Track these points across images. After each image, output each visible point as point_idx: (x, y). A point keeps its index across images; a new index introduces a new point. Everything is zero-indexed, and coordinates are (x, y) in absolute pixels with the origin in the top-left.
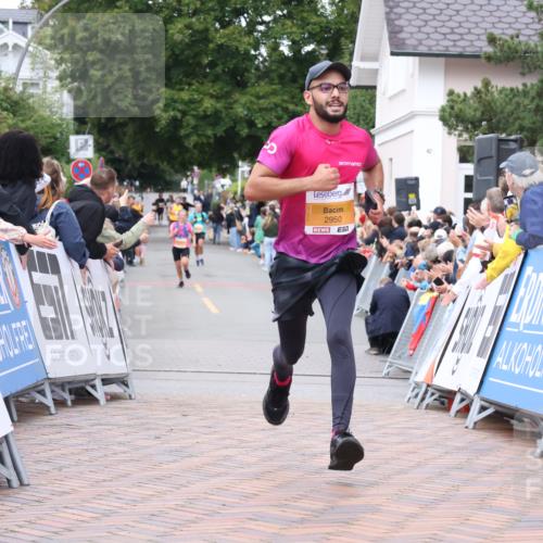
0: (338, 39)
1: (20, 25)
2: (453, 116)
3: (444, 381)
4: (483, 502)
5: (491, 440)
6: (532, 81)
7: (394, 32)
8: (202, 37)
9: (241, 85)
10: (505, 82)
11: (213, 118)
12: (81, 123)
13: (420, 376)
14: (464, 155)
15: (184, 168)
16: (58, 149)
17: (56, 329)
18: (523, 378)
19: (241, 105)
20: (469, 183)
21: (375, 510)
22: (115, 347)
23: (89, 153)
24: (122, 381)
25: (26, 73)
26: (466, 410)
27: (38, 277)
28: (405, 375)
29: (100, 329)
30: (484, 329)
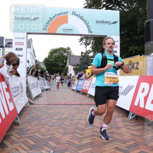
0: (66, 64)
1: (42, 63)
2: (74, 69)
3: (73, 89)
4: (76, 97)
5: (77, 93)
6: (79, 67)
7: (70, 63)
8: (56, 63)
9: (59, 67)
10: (78, 67)
11: (56, 70)
12: (47, 70)
13: (72, 88)
14: (75, 72)
15: (54, 73)
16: (45, 72)
17: (45, 85)
18: (79, 88)
19: (58, 69)
20: (75, 74)
21: (68, 98)
22: (49, 86)
23: (47, 72)
24: (50, 89)
25: (43, 66)
26: (75, 91)
27: (44, 81)
28: (70, 88)
29: (48, 85)
30: (76, 85)
